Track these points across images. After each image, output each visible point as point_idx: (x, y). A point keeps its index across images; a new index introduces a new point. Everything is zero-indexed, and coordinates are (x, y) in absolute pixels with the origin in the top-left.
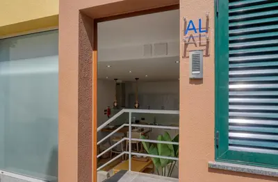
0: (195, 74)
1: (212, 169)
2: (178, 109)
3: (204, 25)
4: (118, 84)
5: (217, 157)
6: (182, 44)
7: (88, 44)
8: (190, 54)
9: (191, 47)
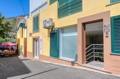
0: (107, 35)
1: (111, 54)
2: (103, 44)
3: (108, 26)
4: (90, 37)
5: (112, 52)
6: (104, 30)
7: (84, 30)
8: (105, 32)
9: (106, 30)
